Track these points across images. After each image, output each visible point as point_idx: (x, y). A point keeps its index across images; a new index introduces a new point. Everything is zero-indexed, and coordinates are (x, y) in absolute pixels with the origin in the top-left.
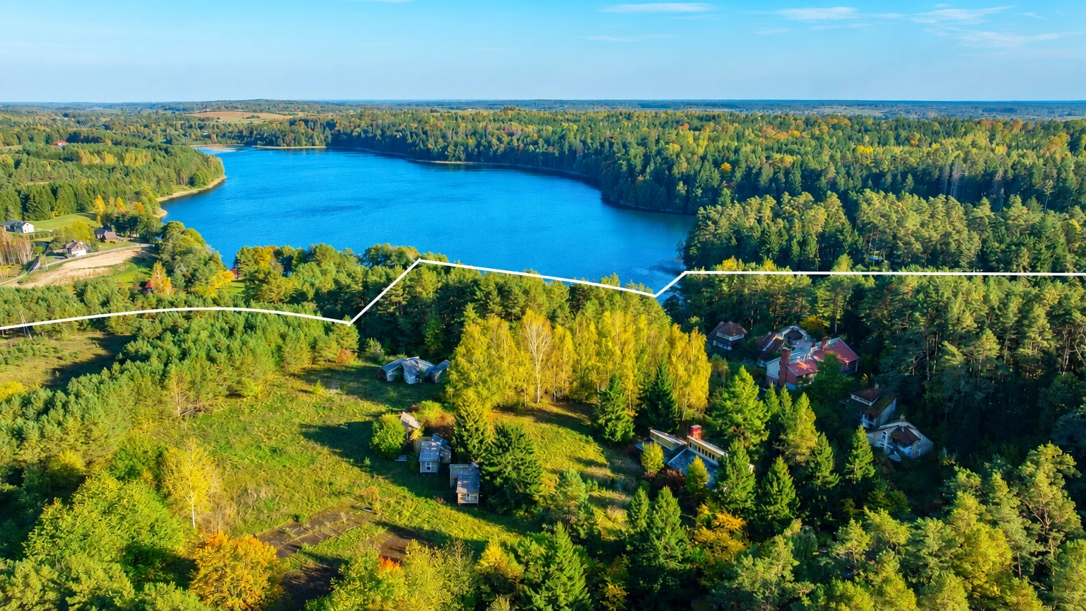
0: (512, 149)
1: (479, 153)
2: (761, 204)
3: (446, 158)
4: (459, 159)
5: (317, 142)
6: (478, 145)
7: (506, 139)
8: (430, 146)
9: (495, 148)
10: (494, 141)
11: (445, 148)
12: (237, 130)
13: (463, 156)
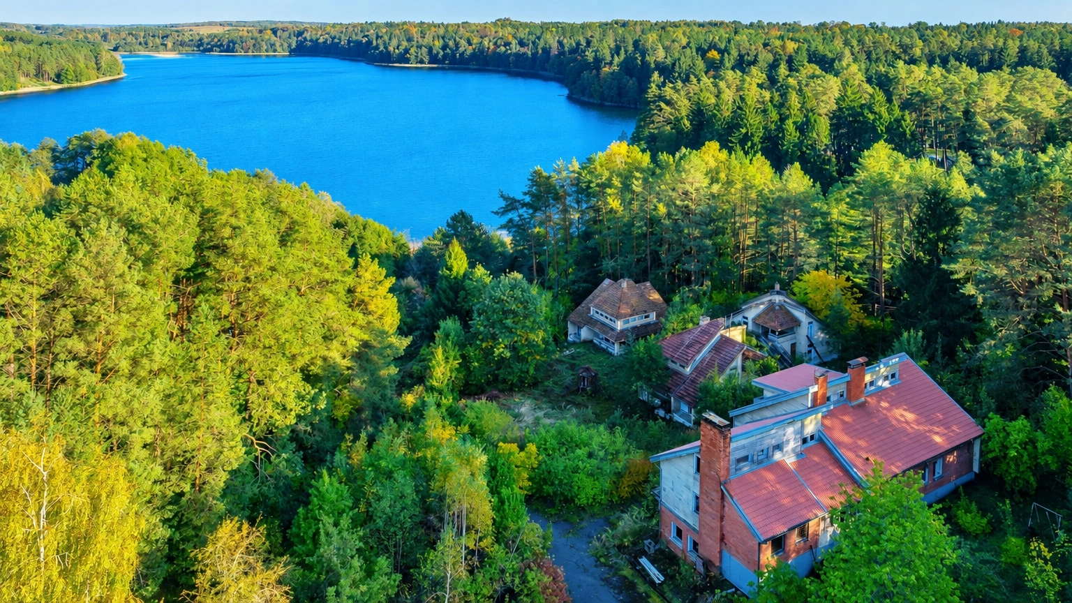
0: (482, 51)
1: (445, 56)
2: (743, 81)
3: (407, 61)
4: (422, 62)
5: (279, 49)
6: (444, 47)
7: (475, 40)
8: (391, 49)
9: (461, 49)
10: (463, 43)
11: (407, 51)
12: (198, 38)
13: (426, 59)
